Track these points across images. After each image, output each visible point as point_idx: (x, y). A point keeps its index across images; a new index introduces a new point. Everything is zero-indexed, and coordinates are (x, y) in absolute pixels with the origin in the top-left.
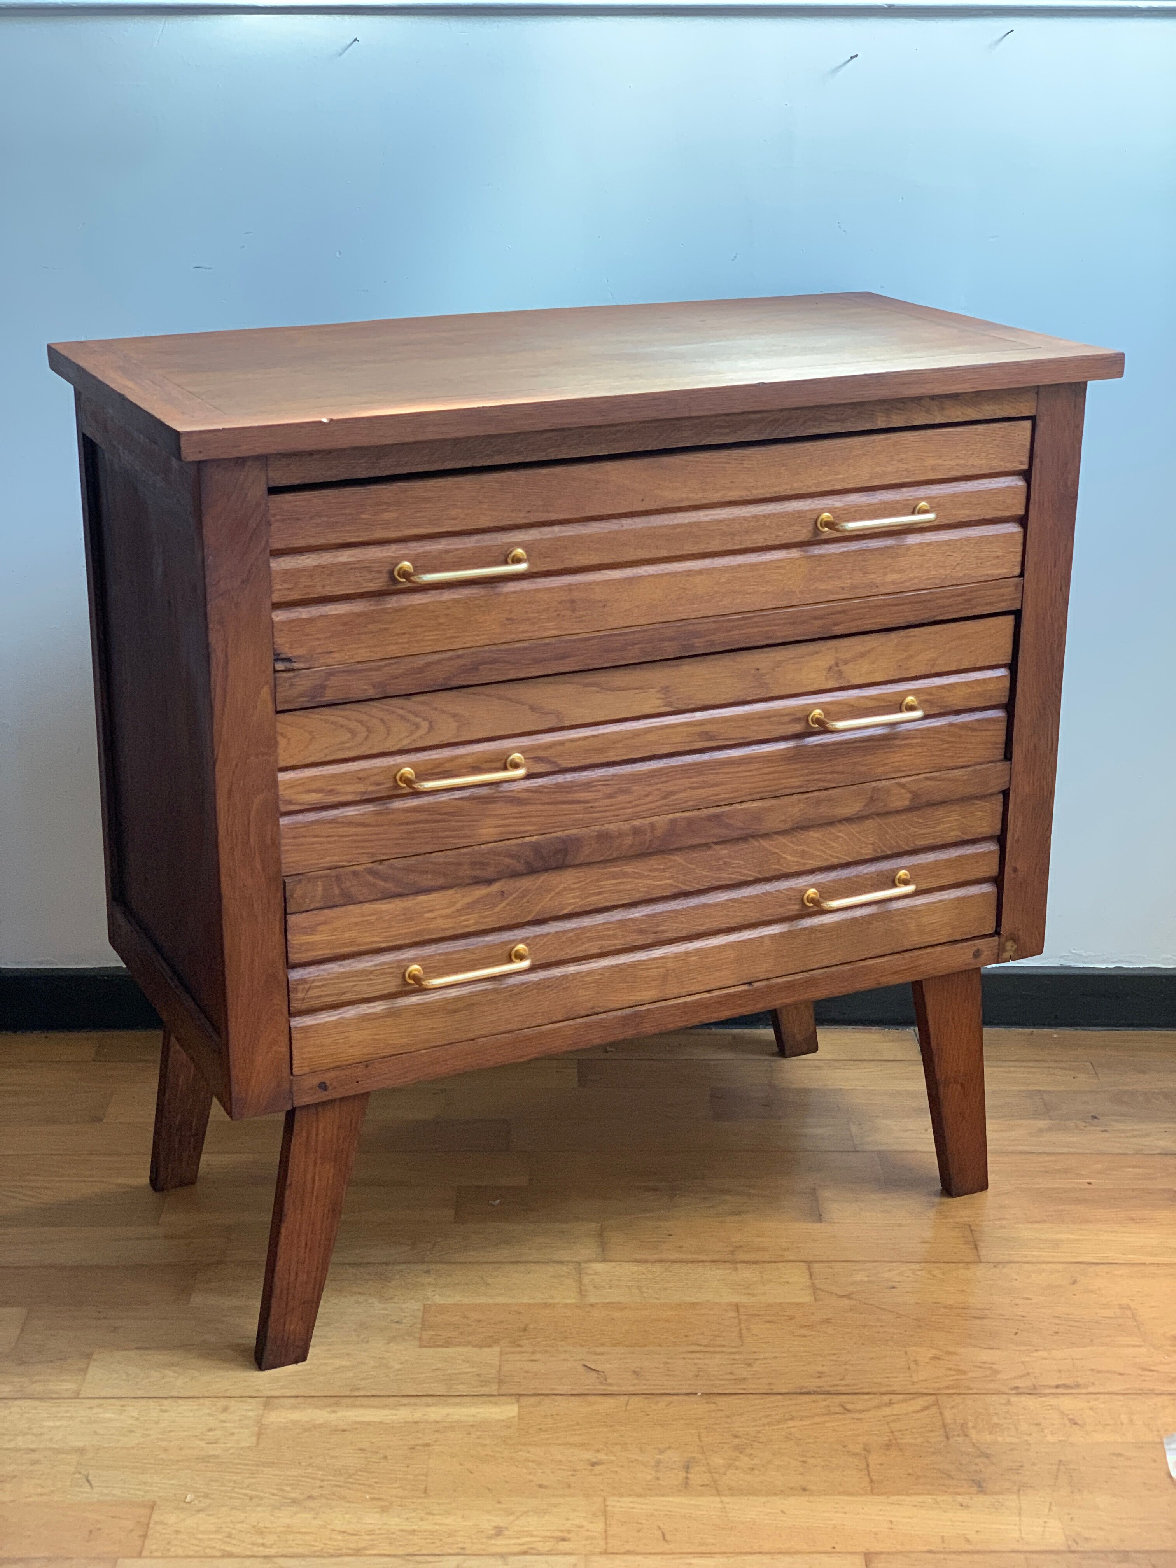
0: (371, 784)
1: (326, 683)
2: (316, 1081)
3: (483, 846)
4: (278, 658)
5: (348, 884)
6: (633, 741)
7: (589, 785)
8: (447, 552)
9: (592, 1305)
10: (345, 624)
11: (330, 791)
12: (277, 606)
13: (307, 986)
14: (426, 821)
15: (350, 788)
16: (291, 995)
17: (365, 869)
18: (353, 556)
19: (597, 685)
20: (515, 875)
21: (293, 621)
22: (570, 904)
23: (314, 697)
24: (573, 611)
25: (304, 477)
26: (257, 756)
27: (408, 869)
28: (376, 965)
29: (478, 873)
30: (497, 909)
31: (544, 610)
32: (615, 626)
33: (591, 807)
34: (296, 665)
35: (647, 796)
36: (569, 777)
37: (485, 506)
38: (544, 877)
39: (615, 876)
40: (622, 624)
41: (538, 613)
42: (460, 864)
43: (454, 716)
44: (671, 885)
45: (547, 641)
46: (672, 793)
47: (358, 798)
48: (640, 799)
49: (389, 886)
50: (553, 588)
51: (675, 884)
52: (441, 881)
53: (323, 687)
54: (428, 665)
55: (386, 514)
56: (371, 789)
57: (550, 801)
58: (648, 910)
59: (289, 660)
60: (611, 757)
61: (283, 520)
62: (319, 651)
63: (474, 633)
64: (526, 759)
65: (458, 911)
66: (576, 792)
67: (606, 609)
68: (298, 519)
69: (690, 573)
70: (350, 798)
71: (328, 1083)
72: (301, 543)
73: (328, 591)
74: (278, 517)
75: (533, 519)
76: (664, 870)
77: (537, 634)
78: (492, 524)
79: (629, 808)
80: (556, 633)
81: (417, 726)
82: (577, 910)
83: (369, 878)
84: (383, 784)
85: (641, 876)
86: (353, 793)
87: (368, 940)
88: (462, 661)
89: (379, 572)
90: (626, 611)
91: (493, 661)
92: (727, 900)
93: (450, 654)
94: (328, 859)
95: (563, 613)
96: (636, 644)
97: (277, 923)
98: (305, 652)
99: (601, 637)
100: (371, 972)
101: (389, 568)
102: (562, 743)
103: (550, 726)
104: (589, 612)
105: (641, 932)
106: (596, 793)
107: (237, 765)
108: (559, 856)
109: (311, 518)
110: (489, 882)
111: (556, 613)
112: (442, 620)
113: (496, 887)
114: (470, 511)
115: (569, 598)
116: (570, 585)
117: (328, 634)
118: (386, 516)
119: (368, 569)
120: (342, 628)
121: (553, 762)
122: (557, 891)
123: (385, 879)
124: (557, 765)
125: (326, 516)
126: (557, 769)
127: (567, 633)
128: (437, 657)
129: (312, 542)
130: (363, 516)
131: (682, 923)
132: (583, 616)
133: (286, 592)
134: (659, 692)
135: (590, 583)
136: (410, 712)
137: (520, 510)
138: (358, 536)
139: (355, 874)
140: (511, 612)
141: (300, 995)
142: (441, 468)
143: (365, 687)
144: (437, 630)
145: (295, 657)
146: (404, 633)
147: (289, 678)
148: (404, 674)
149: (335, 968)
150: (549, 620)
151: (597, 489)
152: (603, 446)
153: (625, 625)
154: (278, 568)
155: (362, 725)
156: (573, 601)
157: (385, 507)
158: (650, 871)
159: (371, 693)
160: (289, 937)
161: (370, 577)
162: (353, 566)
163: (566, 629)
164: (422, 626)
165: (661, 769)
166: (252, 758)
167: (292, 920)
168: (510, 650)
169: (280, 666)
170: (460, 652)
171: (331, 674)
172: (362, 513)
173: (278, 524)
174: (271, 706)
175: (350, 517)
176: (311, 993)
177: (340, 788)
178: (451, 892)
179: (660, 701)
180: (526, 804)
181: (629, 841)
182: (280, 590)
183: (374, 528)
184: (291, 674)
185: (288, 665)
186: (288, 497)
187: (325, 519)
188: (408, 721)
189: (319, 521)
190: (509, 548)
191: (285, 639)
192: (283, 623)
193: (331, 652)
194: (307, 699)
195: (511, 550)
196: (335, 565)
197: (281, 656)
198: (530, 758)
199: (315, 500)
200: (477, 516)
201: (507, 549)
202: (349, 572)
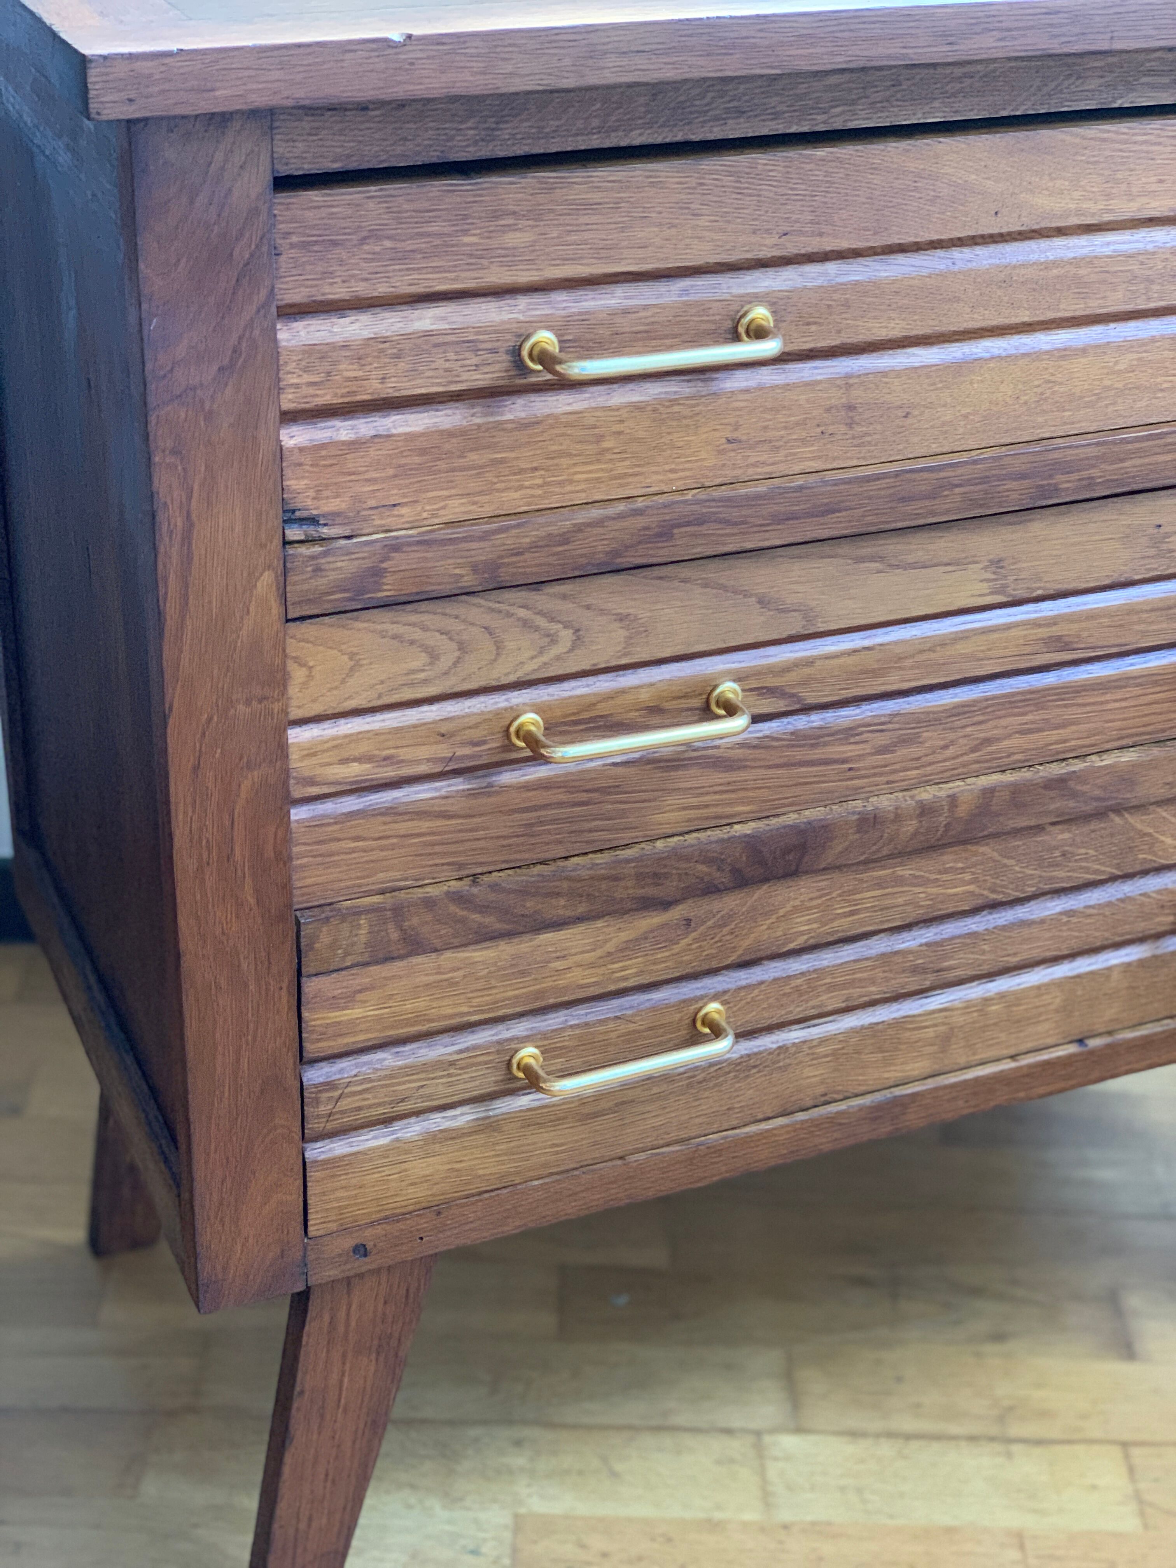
0: (463, 744)
1: (384, 565)
2: (349, 1243)
3: (660, 844)
4: (290, 517)
5: (415, 921)
6: (932, 655)
7: (849, 733)
8: (626, 312)
9: (786, 1527)
10: (423, 452)
11: (386, 759)
12: (290, 417)
13: (336, 1094)
14: (560, 804)
15: (424, 752)
16: (308, 1109)
17: (447, 893)
18: (443, 319)
19: (881, 559)
20: (711, 890)
21: (323, 446)
22: (802, 933)
23: (361, 591)
24: (850, 425)
25: (349, 156)
26: (248, 702)
27: (524, 892)
28: (461, 1051)
29: (650, 891)
30: (676, 948)
31: (797, 424)
32: (923, 452)
33: (850, 769)
34: (325, 531)
35: (945, 747)
36: (816, 719)
37: (703, 222)
38: (760, 893)
39: (880, 884)
40: (935, 448)
41: (786, 428)
42: (616, 879)
43: (621, 618)
44: (972, 893)
45: (800, 481)
46: (988, 741)
47: (440, 768)
48: (934, 753)
49: (491, 921)
50: (819, 382)
51: (977, 891)
52: (582, 909)
53: (377, 573)
54: (579, 528)
55: (511, 235)
56: (460, 752)
57: (782, 761)
58: (929, 934)
59: (313, 521)
60: (894, 682)
61: (304, 245)
62: (372, 503)
63: (667, 467)
64: (743, 690)
65: (609, 954)
66: (825, 744)
67: (909, 421)
68: (335, 243)
69: (1064, 354)
70: (423, 769)
71: (370, 1245)
72: (338, 292)
73: (389, 390)
74: (295, 239)
75: (791, 248)
76: (963, 870)
77: (782, 469)
78: (713, 259)
79: (917, 768)
80: (815, 466)
81: (553, 639)
82: (812, 942)
83: (453, 908)
84: (484, 742)
85: (926, 882)
86: (428, 760)
87: (449, 1011)
88: (640, 522)
89: (494, 351)
90: (944, 424)
91: (700, 521)
92: (1061, 913)
93: (621, 507)
94: (381, 876)
95: (831, 429)
96: (957, 486)
97: (284, 992)
98: (344, 506)
99: (897, 474)
100: (452, 1064)
101: (511, 342)
102: (809, 662)
103: (793, 632)
104: (879, 427)
105: (915, 970)
106: (861, 746)
107: (210, 720)
108: (791, 857)
109: (363, 240)
110: (666, 905)
111: (819, 430)
112: (606, 444)
113: (676, 913)
114: (673, 231)
115: (844, 400)
116: (848, 376)
117: (391, 472)
118: (513, 239)
119: (473, 346)
120: (417, 460)
121: (793, 695)
122: (782, 912)
123: (483, 909)
124: (800, 700)
125: (389, 238)
126: (797, 706)
127: (835, 465)
128: (595, 513)
129: (362, 289)
130: (467, 239)
131: (984, 952)
132: (867, 434)
133: (311, 391)
134: (985, 568)
135: (884, 374)
136: (540, 613)
137: (768, 231)
138: (455, 280)
139: (429, 903)
140: (737, 427)
141: (323, 1109)
142: (623, 143)
143: (457, 571)
144: (599, 461)
145: (325, 515)
146: (536, 469)
147: (313, 557)
148: (534, 547)
149: (387, 1059)
150: (803, 441)
151: (916, 189)
152: (936, 104)
153: (939, 450)
154: (292, 342)
155: (451, 639)
156: (851, 408)
157: (510, 221)
158: (940, 873)
159: (469, 580)
160: (305, 1014)
161: (475, 360)
162: (441, 339)
163: (834, 459)
164: (570, 455)
165: (975, 702)
166: (241, 707)
167: (310, 986)
168: (729, 499)
169: (294, 533)
170: (640, 503)
171: (396, 547)
172: (465, 232)
173: (293, 253)
174: (276, 610)
175: (438, 242)
176: (344, 1104)
177: (405, 753)
178: (600, 924)
179: (985, 585)
180: (739, 768)
181: (910, 827)
182: (297, 386)
183: (485, 262)
184: (317, 549)
185: (312, 531)
186: (315, 196)
187: (388, 244)
188: (537, 629)
189: (377, 249)
190: (742, 307)
191: (306, 482)
192: (301, 450)
193: (395, 505)
194: (346, 595)
195: (745, 309)
196: (407, 336)
197: (298, 514)
198: (751, 690)
199: (371, 205)
200: (688, 241)
201: (738, 311)
202: (435, 350)
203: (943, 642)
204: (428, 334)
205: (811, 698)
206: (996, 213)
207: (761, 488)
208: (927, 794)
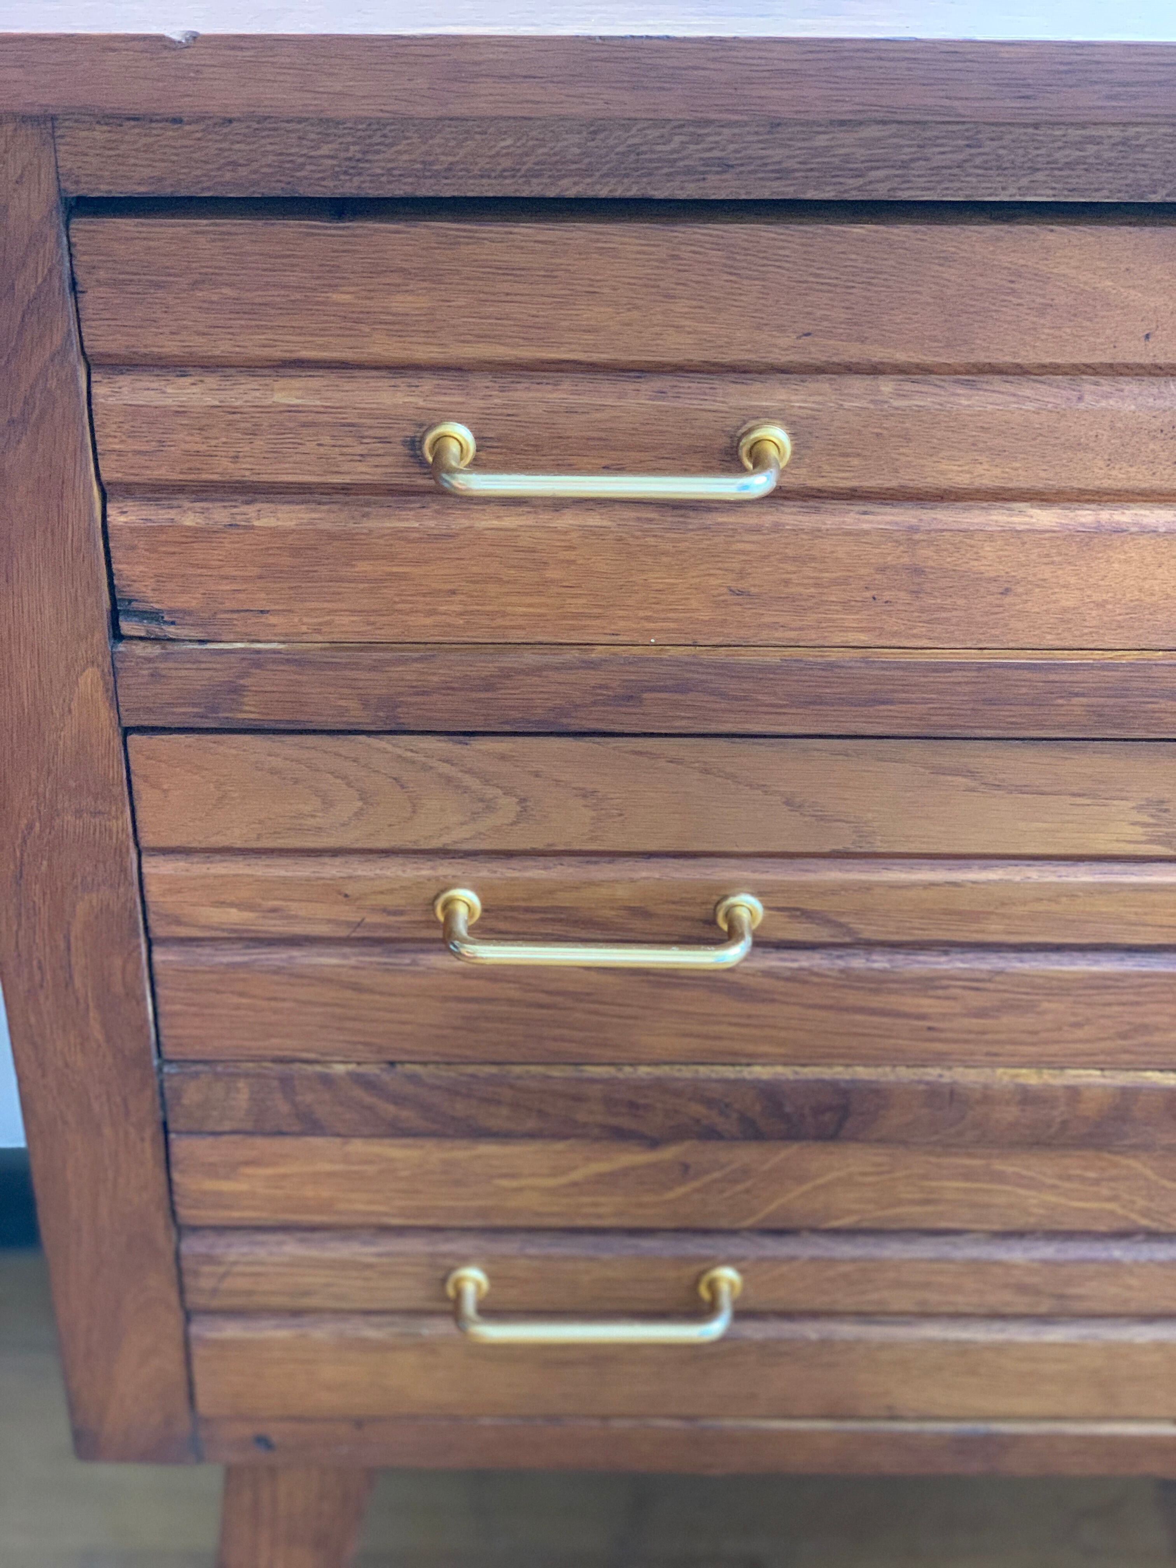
0: (374, 910)
1: (244, 682)
2: (246, 1431)
3: (643, 1071)
4: (123, 609)
5: (309, 1098)
6: (1054, 907)
7: (931, 984)
8: (570, 412)
10: (295, 551)
11: (270, 907)
12: (116, 489)
13: (221, 1270)
14: (510, 1001)
15: (321, 910)
16: (188, 1281)
17: (350, 1074)
19: (971, 774)
20: (713, 1136)
21: (161, 529)
22: (850, 1212)
23: (214, 709)
24: (916, 593)
25: (160, 180)
26: (78, 813)
27: (452, 1091)
28: (379, 1255)
29: (625, 1122)
30: (670, 1195)
31: (834, 582)
32: (1034, 642)
33: (930, 1029)
34: (171, 631)
35: (1078, 1025)
36: (878, 959)
37: (680, 307)
38: (788, 1152)
39: (968, 1175)
40: (1050, 640)
41: (816, 585)
42: (578, 1099)
43: (585, 794)
44: (1112, 1213)
45: (834, 656)
46: (1145, 1029)
47: (343, 932)
48: (1060, 1029)
49: (408, 1116)
50: (866, 533)
51: (1120, 1211)
52: (531, 1124)
53: (236, 690)
54: (507, 674)
55: (399, 297)
56: (370, 919)
57: (830, 1002)
58: (1048, 1251)
59: (155, 616)
60: (995, 932)
61: (115, 284)
62: (231, 605)
63: (641, 614)
64: (766, 908)
65: (575, 1184)
66: (891, 992)
67: (1008, 600)
68: (158, 286)
70: (323, 930)
71: (273, 1440)
72: (171, 347)
73: (244, 471)
74: (102, 274)
75: (816, 354)
76: (1097, 1182)
77: (812, 636)
78: (697, 356)
79: (1033, 1044)
80: (863, 638)
81: (489, 804)
82: (865, 1225)
83: (359, 1093)
84: (401, 913)
85: (1038, 1186)
86: (329, 921)
87: (360, 1207)
88: (593, 678)
89: (383, 440)
90: (1065, 610)
91: (683, 688)
93: (572, 655)
94: (276, 1039)
95: (887, 595)
96: (1077, 695)
97: (147, 1145)
98: (194, 604)
100: (369, 1266)
101: (410, 432)
102: (867, 888)
103: (840, 847)
104: (961, 602)
105: (1022, 1289)
106: (952, 1003)
107: (30, 827)
108: (826, 1117)
109: (195, 285)
110: (654, 1143)
111: (868, 594)
112: (550, 574)
113: (669, 1153)
114: (635, 314)
115: (906, 560)
116: (913, 529)
117: (252, 571)
118: (401, 303)
119: (354, 431)
120: (286, 561)
121: (841, 925)
122: (821, 1181)
123: (398, 1100)
124: (850, 932)
125: (230, 285)
126: (847, 939)
127: (894, 642)
128: (530, 658)
129: (202, 346)
130: (336, 297)
131: (1129, 1288)
132: (942, 608)
133: (142, 460)
134: (1139, 808)
137: (781, 328)
138: (322, 347)
139: (327, 1081)
140: (742, 575)
141: (206, 1283)
142: (552, 193)
143: (342, 703)
144: (540, 593)
145: (171, 612)
146: (453, 592)
147: (149, 660)
148: (447, 688)
150: (846, 606)
151: (1013, 291)
152: (1040, 176)
153: (1058, 644)
154: (111, 401)
155: (348, 784)
156: (917, 571)
157: (396, 279)
158: (1060, 1177)
159: (358, 716)
160: (176, 1176)
161: (360, 449)
162: (311, 418)
163: (894, 634)
164: (500, 581)
165: (1125, 976)
166: (69, 818)
167: (181, 1146)
168: (723, 666)
169: (129, 627)
170: (597, 654)
171: (257, 660)
172: (334, 287)
173: (103, 291)
174: (105, 716)
175: (298, 296)
176: (229, 1284)
177: (295, 908)
178: (560, 1146)
179: (1139, 830)
180: (764, 1001)
181: (1011, 1113)
182: (120, 453)
183: (366, 329)
184: (157, 649)
185: (156, 629)
186: (127, 225)
187: (226, 291)
188: (467, 790)
189: (215, 298)
190: (745, 422)
191: (141, 568)
192: (133, 530)
193: (262, 612)
194: (195, 710)
195: (749, 425)
196: (266, 410)
197: (135, 605)
198: (779, 909)
199: (202, 240)
200: (657, 329)
201: (739, 428)
202: (305, 431)
203: (1071, 893)
204: (292, 410)
205: (869, 933)
206: (1147, 336)
207: (773, 657)
208: (1031, 1078)
